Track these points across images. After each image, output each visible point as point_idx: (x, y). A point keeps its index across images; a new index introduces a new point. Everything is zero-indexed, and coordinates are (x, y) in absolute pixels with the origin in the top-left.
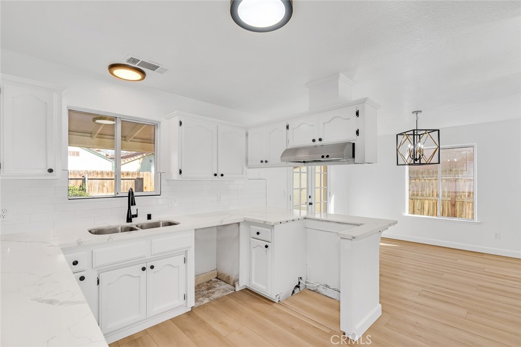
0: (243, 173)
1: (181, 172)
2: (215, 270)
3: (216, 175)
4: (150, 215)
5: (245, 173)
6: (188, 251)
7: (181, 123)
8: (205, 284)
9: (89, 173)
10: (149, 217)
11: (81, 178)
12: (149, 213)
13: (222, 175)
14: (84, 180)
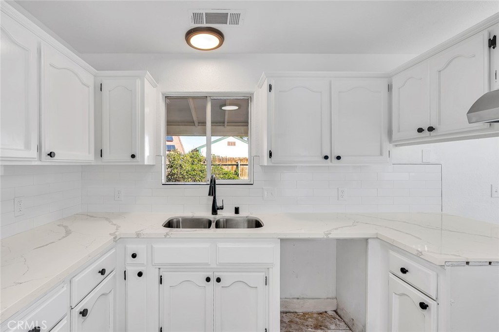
0: (381, 154)
1: (271, 155)
2: (333, 299)
3: (326, 157)
4: (239, 208)
5: (386, 153)
6: (270, 269)
7: (270, 87)
8: (315, 316)
9: (241, 160)
10: (237, 211)
11: (236, 164)
12: (237, 206)
13: (339, 158)
14: (237, 165)
